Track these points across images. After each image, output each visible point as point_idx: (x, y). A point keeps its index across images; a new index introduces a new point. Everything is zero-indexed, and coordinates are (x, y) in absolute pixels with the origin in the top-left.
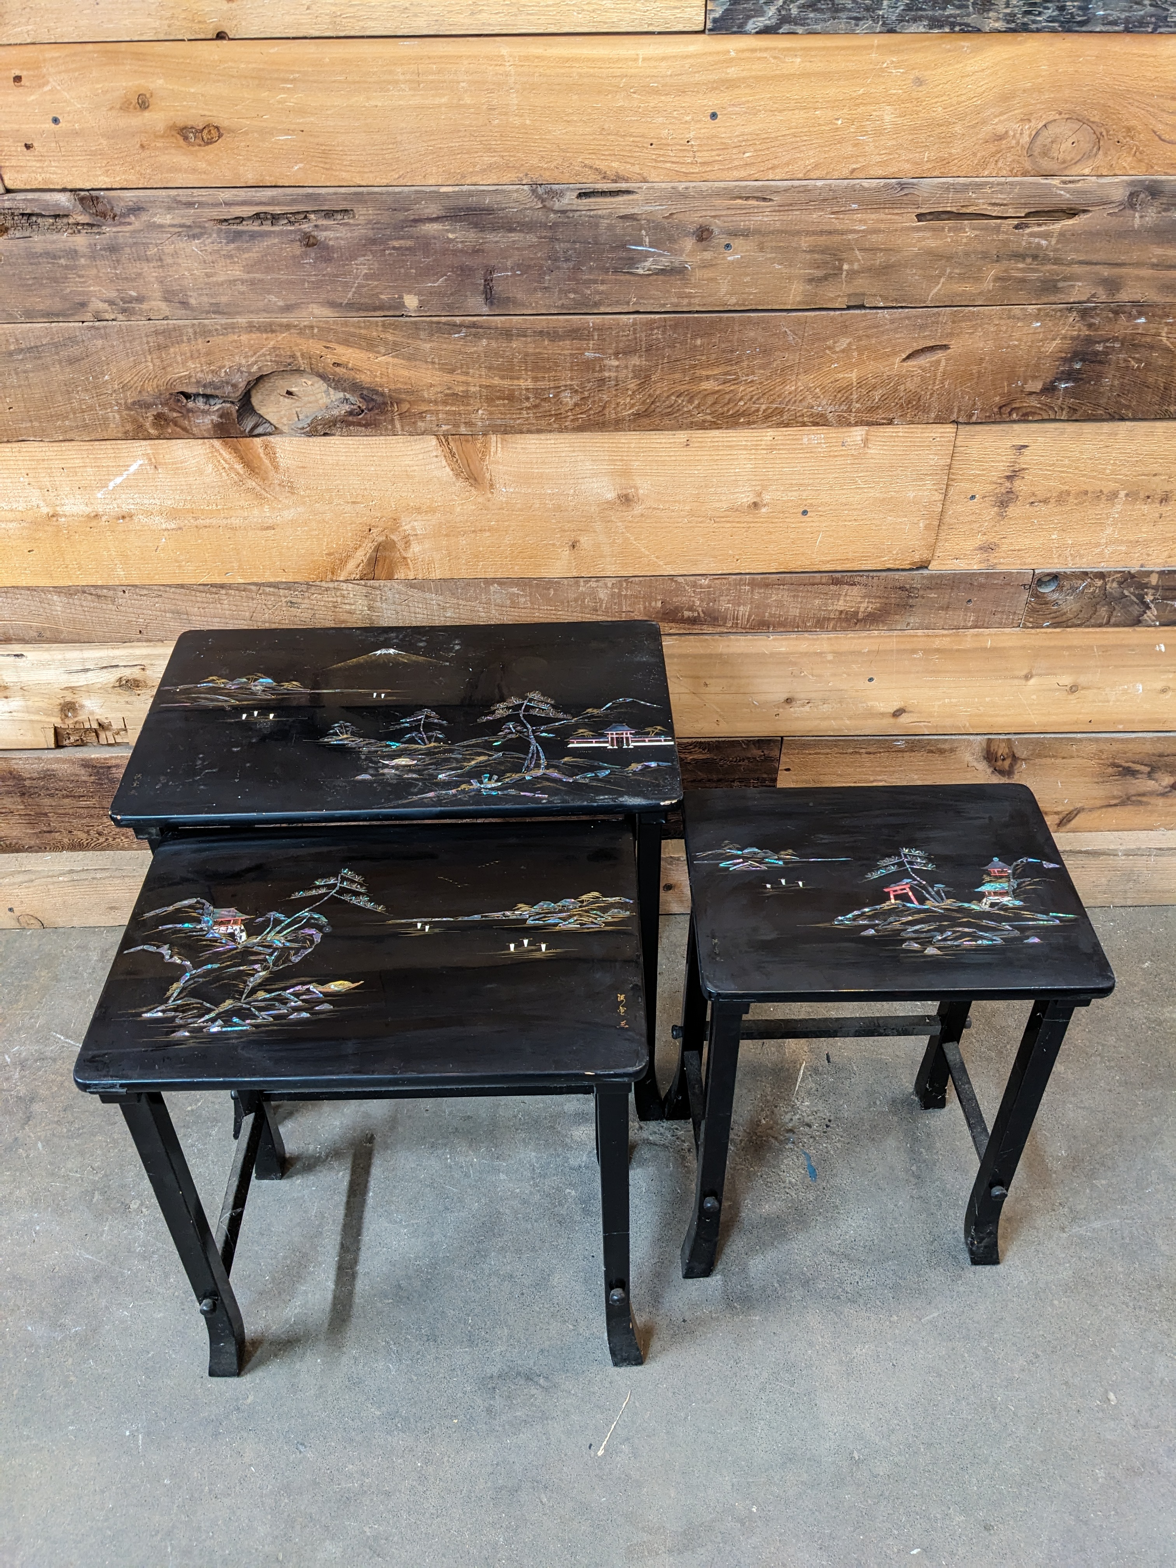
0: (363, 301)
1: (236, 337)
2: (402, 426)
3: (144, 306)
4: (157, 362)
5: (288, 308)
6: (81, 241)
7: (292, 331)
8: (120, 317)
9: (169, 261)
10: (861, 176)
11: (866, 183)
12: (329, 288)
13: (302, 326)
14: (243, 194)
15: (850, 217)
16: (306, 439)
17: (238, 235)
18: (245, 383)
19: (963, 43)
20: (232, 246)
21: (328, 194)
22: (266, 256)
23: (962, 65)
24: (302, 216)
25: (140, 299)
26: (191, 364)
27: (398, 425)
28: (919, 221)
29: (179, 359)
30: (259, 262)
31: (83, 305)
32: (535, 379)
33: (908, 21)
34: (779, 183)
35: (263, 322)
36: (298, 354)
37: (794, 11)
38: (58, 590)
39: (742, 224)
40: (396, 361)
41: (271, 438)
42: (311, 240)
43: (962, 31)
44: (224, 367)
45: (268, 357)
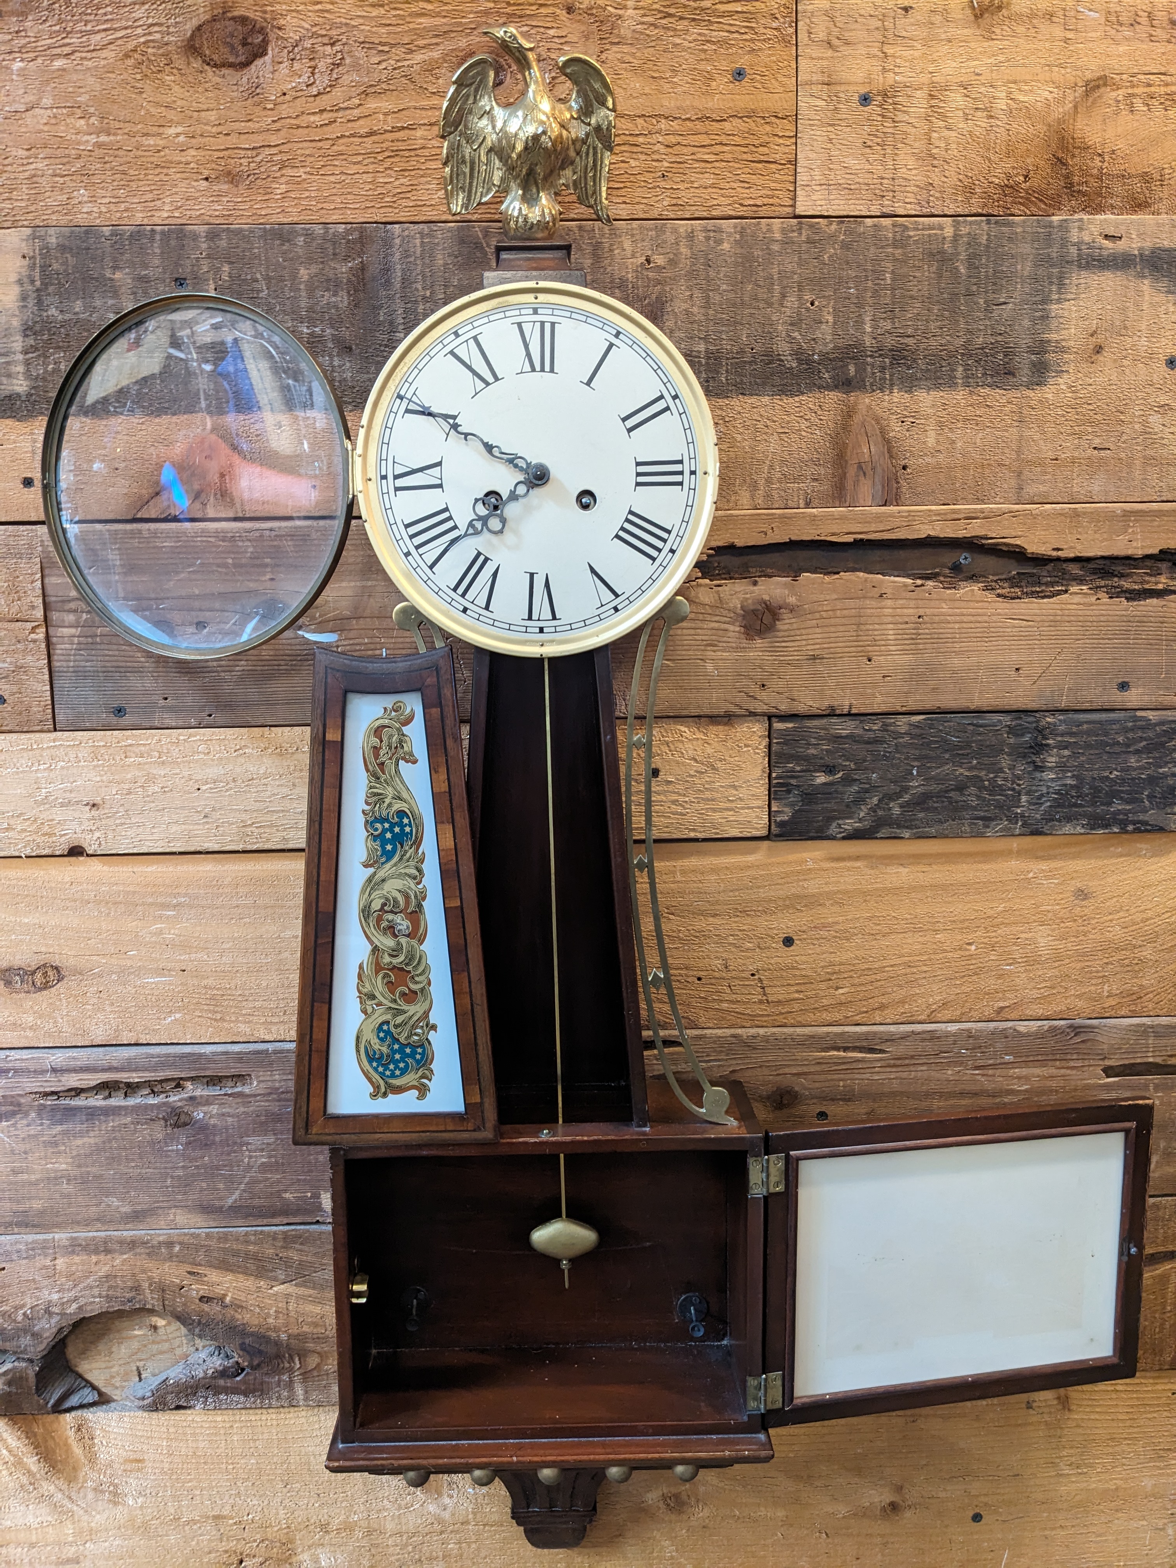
0: (256, 1202)
1: (47, 1262)
2: (306, 1392)
5: (137, 1216)
7: (138, 1250)
10: (1013, 1016)
11: (1022, 1027)
12: (204, 1185)
13: (155, 1243)
14: (83, 1057)
15: (1004, 1072)
16: (145, 1414)
17: (71, 1112)
18: (55, 1330)
19: (1138, 845)
20: (59, 1128)
21: (214, 1054)
22: (110, 1141)
23: (1141, 872)
24: (173, 1084)
27: (299, 1391)
28: (1108, 1077)
30: (98, 1149)
33: (1059, 821)
34: (892, 1028)
35: (94, 1238)
36: (146, 1285)
37: (897, 811)
39: (841, 1084)
40: (302, 1291)
41: (89, 1414)
42: (183, 1118)
43: (1137, 831)
44: (22, 1306)
45: (96, 1291)
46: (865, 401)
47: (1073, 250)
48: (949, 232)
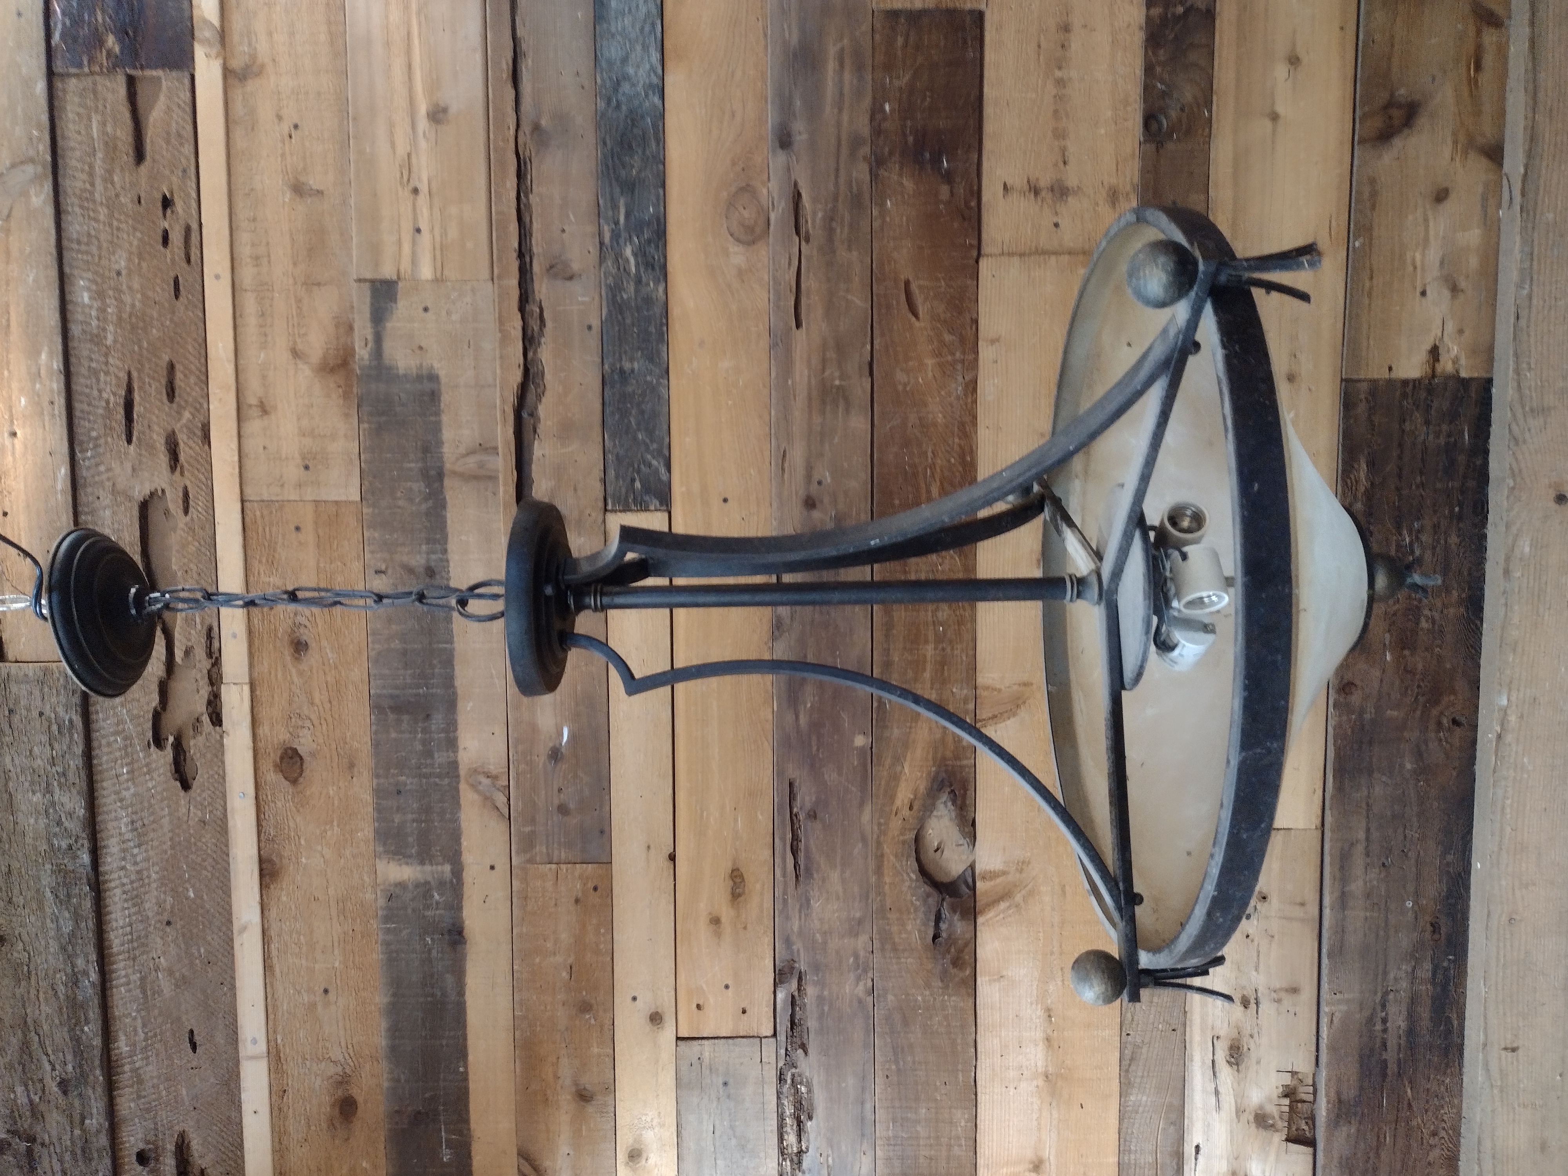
0: (859, 780)
1: (887, 887)
3: (862, 954)
4: (906, 954)
5: (864, 839)
6: (811, 991)
7: (882, 840)
8: (870, 975)
9: (826, 927)
10: (768, 379)
11: (774, 374)
12: (848, 805)
13: (878, 831)
14: (778, 860)
15: (797, 384)
16: (978, 843)
17: (808, 870)
18: (925, 887)
19: (674, 315)
20: (815, 875)
21: (779, 795)
22: (823, 850)
24: (794, 817)
25: (856, 957)
26: (909, 927)
27: (965, 762)
28: (801, 326)
29: (904, 936)
30: (828, 857)
31: (860, 1001)
32: (926, 642)
33: (661, 359)
34: (773, 445)
36: (901, 838)
37: (655, 445)
38: (1123, 1094)
39: (803, 473)
40: (908, 758)
41: (977, 872)
42: (812, 813)
44: (912, 902)
45: (904, 863)
46: (448, 466)
47: (374, 363)
48: (366, 426)
